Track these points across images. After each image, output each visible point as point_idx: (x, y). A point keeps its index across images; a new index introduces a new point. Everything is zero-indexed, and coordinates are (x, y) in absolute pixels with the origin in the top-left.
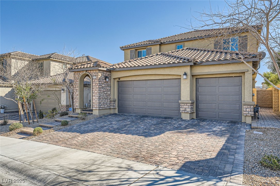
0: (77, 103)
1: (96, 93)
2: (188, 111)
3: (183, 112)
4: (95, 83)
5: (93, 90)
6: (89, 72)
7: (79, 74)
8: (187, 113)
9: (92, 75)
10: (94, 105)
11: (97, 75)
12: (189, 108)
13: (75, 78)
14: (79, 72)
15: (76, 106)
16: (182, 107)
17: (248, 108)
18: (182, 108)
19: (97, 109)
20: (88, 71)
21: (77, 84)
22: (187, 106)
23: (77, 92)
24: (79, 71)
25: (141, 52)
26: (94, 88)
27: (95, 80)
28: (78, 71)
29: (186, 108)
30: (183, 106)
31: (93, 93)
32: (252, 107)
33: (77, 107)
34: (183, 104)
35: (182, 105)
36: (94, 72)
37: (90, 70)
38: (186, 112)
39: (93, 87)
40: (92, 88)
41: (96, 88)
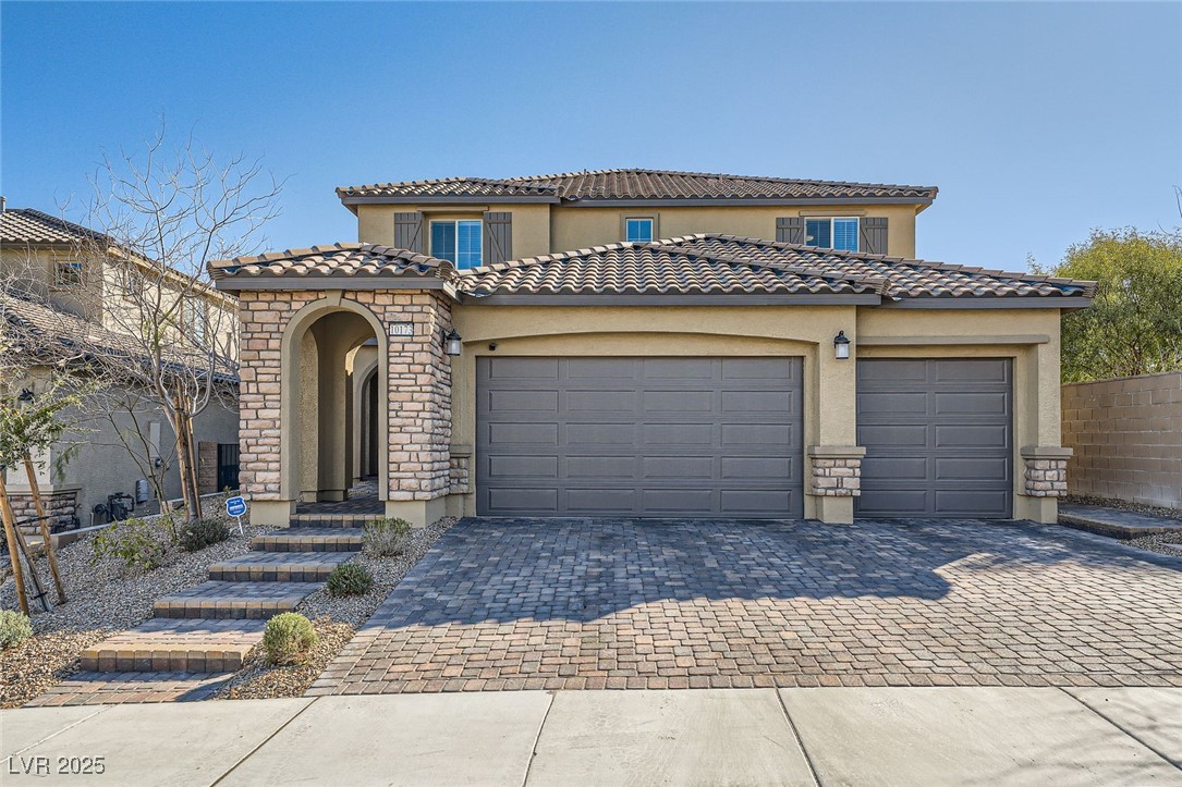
0: (267, 470)
1: (415, 414)
2: (851, 490)
3: (830, 492)
4: (409, 360)
5: (392, 395)
6: (362, 298)
7: (286, 307)
8: (845, 496)
9: (381, 317)
10: (399, 479)
11: (417, 318)
12: (854, 476)
13: (253, 327)
14: (287, 298)
15: (261, 487)
16: (827, 474)
17: (1051, 469)
18: (825, 476)
19: (419, 495)
20: (356, 292)
21: (267, 363)
22: (848, 470)
23: (266, 408)
24: (282, 292)
25: (451, 227)
26: (398, 386)
27: (407, 347)
28: (274, 292)
29: (842, 478)
30: (827, 470)
31: (392, 414)
32: (1063, 464)
33: (266, 491)
34: (832, 463)
35: (826, 465)
36: (400, 300)
37: (372, 288)
38: (844, 492)
39: (392, 382)
40: (388, 386)
41: (416, 385)
